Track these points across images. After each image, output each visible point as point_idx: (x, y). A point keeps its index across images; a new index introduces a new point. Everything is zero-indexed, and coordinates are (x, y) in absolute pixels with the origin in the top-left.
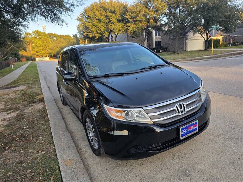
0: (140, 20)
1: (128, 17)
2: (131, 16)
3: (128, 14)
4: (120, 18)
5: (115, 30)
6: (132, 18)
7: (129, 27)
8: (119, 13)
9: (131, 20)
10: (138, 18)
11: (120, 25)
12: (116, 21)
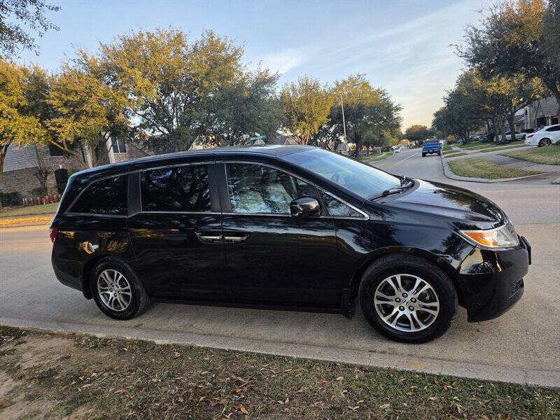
0: (93, 112)
1: (56, 103)
2: (61, 99)
3: (52, 94)
4: (24, 103)
5: (14, 133)
6: (65, 105)
7: (60, 126)
8: (18, 90)
9: (65, 111)
10: (86, 107)
11: (27, 120)
12: (15, 111)
